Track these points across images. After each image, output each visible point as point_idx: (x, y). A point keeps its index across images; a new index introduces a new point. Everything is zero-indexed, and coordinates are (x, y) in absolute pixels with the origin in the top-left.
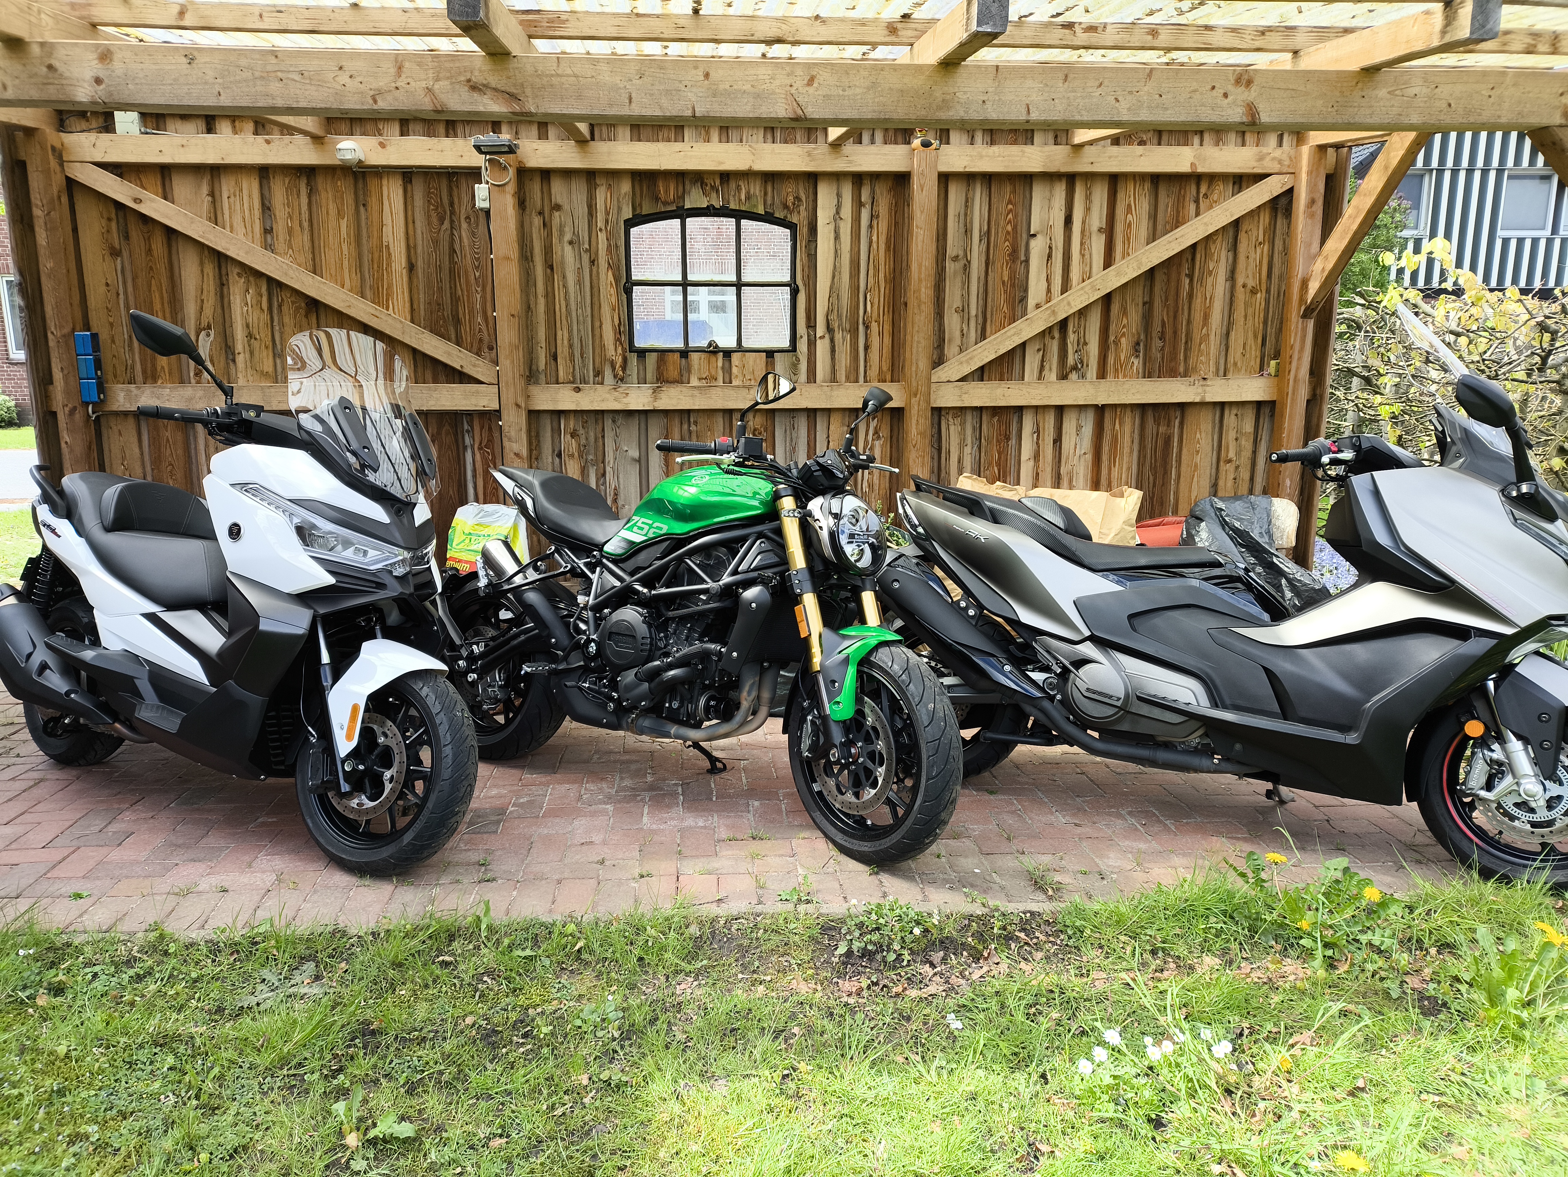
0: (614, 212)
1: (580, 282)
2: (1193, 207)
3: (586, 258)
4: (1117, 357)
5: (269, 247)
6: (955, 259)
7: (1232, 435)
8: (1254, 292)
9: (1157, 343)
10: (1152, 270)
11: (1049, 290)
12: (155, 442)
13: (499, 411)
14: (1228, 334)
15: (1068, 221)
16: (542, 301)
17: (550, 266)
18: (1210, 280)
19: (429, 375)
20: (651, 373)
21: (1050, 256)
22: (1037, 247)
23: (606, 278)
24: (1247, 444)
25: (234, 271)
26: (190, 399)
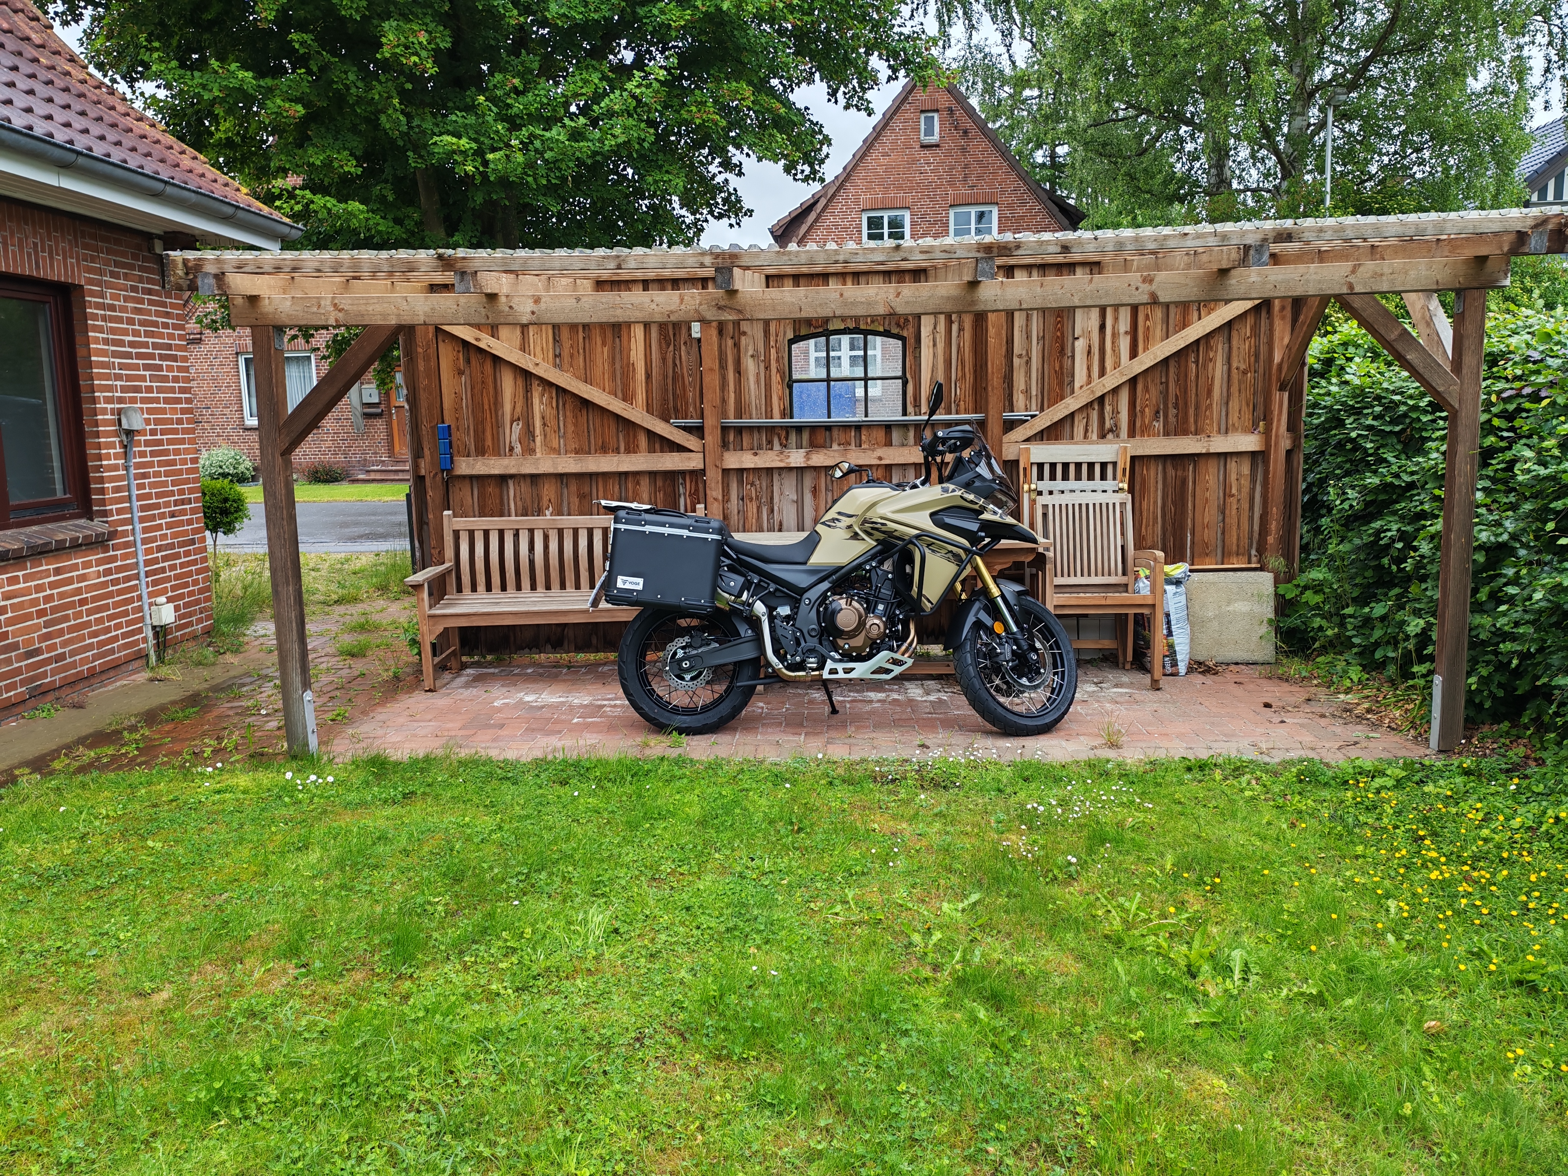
0: (781, 334)
1: (758, 382)
2: (1196, 314)
3: (762, 365)
4: (1143, 421)
5: (559, 367)
6: (1020, 356)
7: (1233, 477)
8: (1245, 373)
9: (1172, 412)
10: (1166, 361)
11: (1089, 376)
12: (482, 497)
13: (704, 470)
14: (1227, 403)
15: (1102, 327)
16: (732, 395)
17: (738, 371)
18: (1211, 365)
19: (657, 446)
20: (805, 442)
21: (1089, 352)
22: (1080, 346)
23: (776, 378)
24: (1246, 483)
25: (535, 383)
26: (507, 467)
